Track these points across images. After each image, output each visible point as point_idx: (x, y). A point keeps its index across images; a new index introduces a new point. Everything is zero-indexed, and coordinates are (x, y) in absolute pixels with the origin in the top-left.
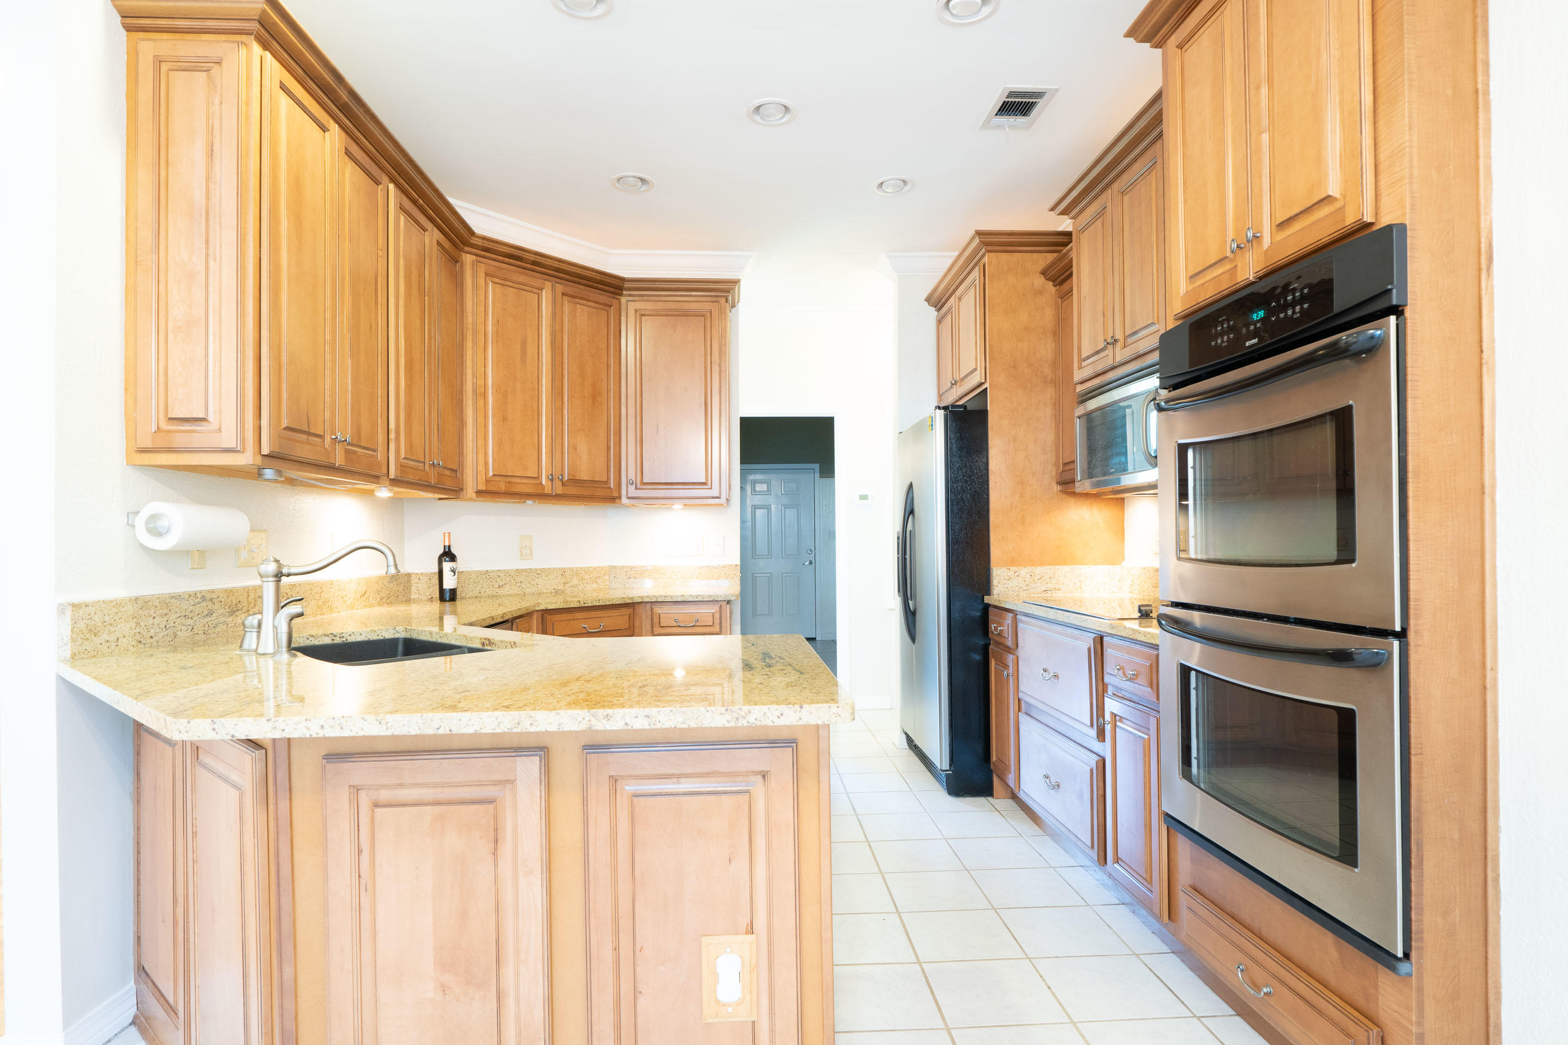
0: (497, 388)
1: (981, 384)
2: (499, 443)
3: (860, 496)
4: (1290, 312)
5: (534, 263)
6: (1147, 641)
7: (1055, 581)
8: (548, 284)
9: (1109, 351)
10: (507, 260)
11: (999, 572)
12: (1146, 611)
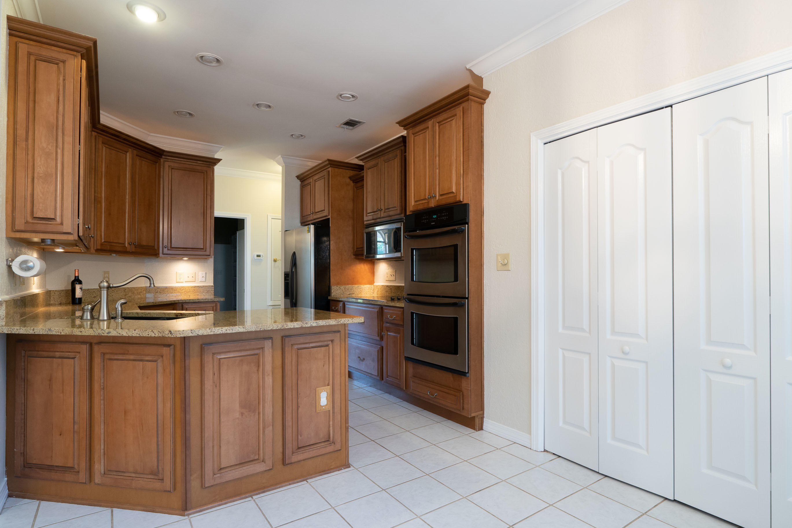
0: (107, 199)
1: (327, 216)
2: (107, 226)
3: (257, 255)
4: (443, 218)
5: (124, 139)
6: (400, 306)
7: (352, 291)
8: (130, 150)
9: (379, 212)
10: (112, 136)
11: (334, 287)
12: (393, 298)
